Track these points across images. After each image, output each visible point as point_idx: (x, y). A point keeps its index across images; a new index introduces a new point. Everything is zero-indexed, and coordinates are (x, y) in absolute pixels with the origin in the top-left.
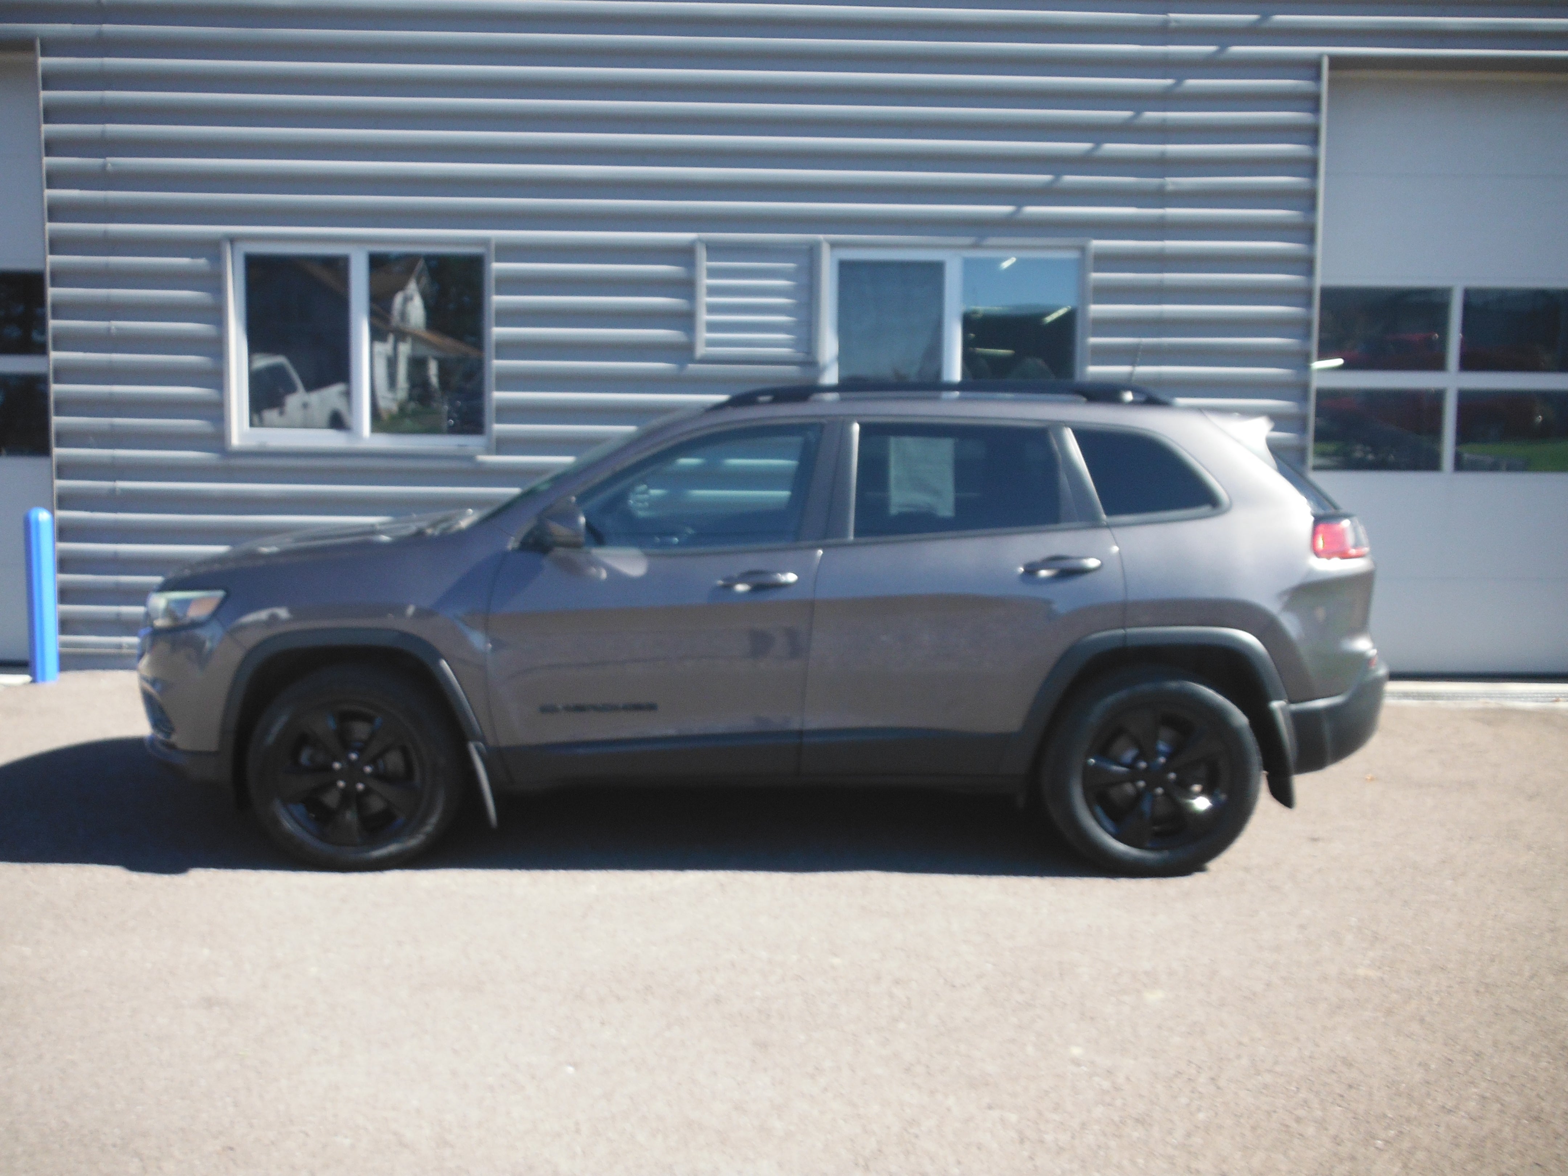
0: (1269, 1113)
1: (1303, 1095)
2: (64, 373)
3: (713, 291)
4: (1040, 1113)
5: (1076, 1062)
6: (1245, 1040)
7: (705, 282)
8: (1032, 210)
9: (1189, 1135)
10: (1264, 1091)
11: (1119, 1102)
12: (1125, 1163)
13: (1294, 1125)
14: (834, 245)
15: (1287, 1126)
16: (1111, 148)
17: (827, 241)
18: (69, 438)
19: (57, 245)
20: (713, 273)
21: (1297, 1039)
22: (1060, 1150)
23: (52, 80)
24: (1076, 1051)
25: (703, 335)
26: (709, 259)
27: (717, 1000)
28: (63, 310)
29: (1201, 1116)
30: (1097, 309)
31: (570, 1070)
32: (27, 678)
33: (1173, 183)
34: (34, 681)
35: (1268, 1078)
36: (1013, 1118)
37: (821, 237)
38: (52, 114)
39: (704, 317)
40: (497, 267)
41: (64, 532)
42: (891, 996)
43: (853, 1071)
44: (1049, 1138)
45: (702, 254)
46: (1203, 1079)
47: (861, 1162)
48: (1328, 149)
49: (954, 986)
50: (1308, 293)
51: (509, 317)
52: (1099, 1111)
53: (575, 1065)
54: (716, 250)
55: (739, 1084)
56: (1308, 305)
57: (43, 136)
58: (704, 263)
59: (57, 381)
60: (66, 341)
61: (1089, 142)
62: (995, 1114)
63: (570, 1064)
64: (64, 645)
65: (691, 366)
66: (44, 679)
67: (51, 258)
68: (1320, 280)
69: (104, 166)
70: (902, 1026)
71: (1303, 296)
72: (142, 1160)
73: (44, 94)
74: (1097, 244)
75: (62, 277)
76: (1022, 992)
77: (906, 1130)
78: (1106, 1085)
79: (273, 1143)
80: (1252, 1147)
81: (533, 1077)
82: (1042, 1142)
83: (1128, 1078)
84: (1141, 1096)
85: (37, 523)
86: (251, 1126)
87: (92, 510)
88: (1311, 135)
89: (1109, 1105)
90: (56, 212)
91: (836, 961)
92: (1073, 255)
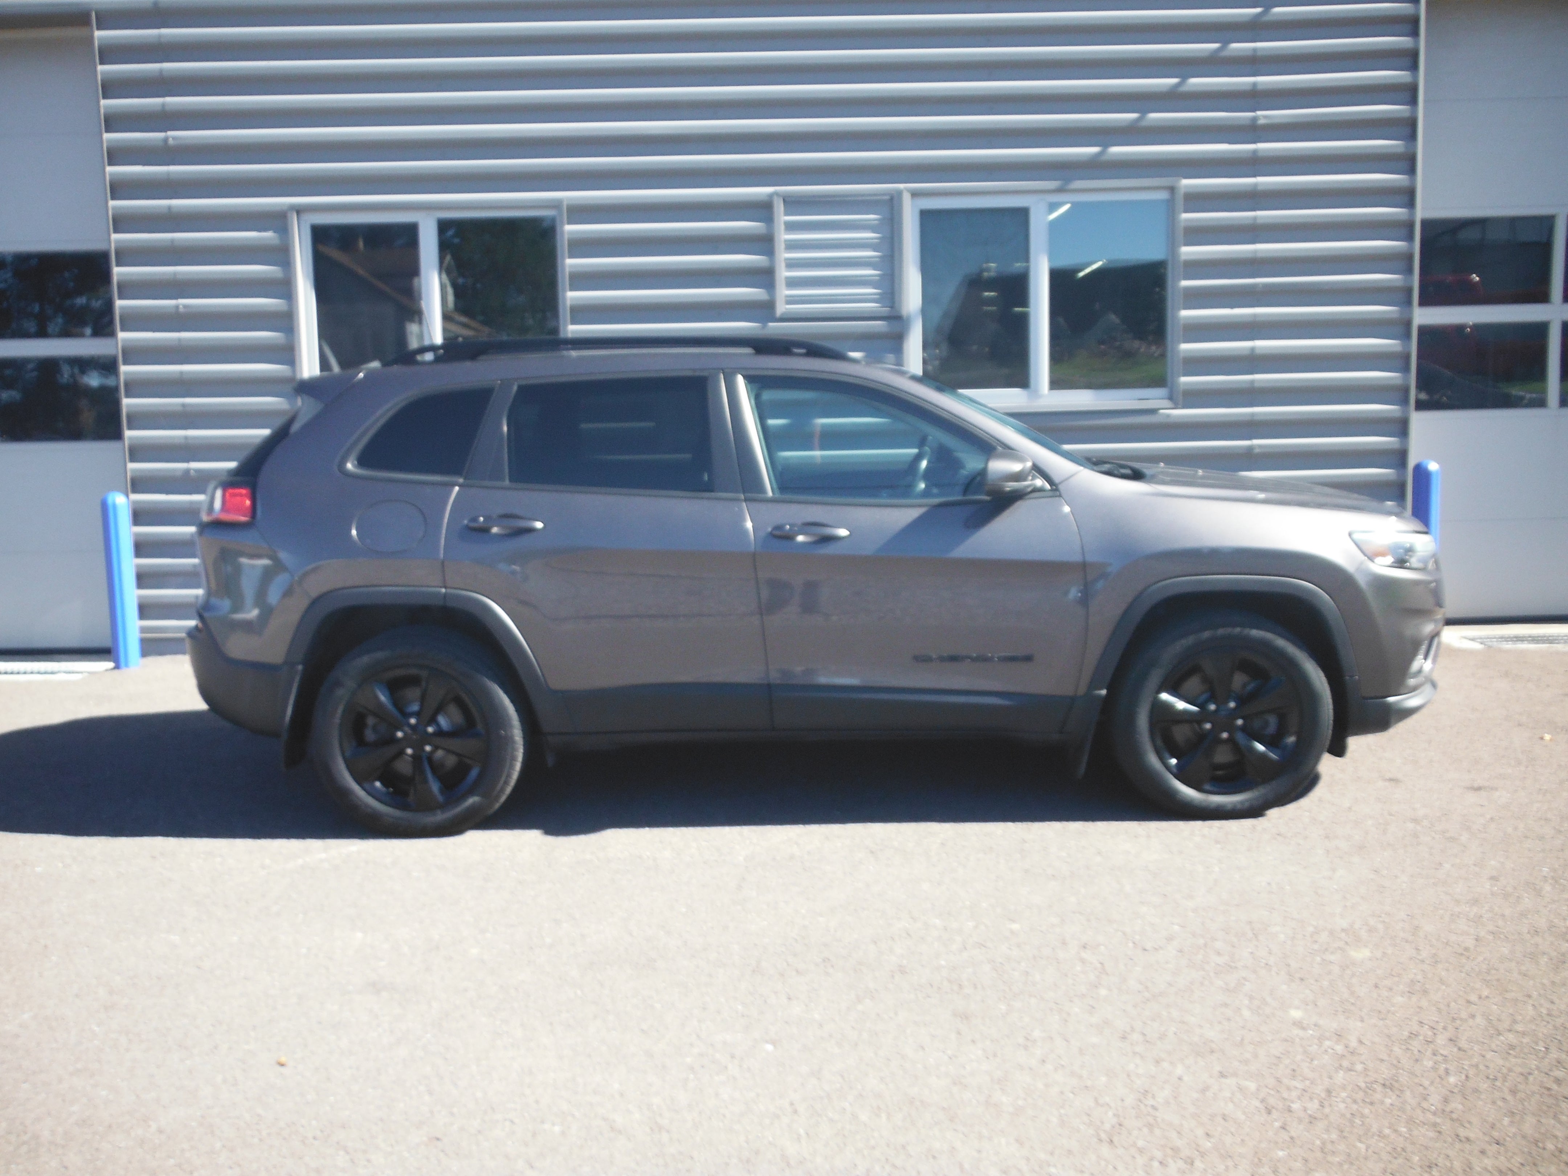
0: (1526, 1076)
1: (1554, 1054)
2: (134, 354)
3: (792, 246)
4: (1279, 1081)
5: (1298, 1024)
6: (1473, 998)
7: (783, 237)
8: (1117, 150)
9: (1446, 1101)
10: (1511, 1052)
11: (1359, 1067)
12: (1387, 1131)
13: (1555, 1087)
14: (915, 194)
15: (1549, 1089)
16: (1197, 82)
17: (908, 190)
18: (140, 420)
19: (121, 223)
20: (791, 227)
21: (1529, 996)
22: (1313, 1119)
23: (109, 54)
24: (1296, 1014)
25: (783, 292)
26: (786, 214)
27: (902, 970)
28: (130, 289)
29: (1452, 1080)
30: (1188, 251)
31: (769, 1047)
32: (111, 665)
33: (1265, 117)
34: (117, 667)
35: (1511, 1038)
36: (1252, 1086)
37: (901, 186)
38: (111, 88)
39: (783, 273)
40: (570, 229)
41: (139, 516)
42: (1083, 961)
43: (1067, 1041)
44: (1295, 1106)
45: (779, 207)
46: (1441, 1040)
47: (1103, 1136)
48: (1426, 74)
49: (1145, 950)
50: (1409, 226)
51: (584, 280)
52: (1340, 1077)
53: (774, 1043)
54: (794, 204)
55: (950, 1058)
56: (1410, 238)
57: (102, 111)
58: (782, 217)
59: (126, 363)
60: (135, 321)
61: (1177, 77)
62: (1231, 1081)
63: (767, 1042)
64: (143, 630)
65: (771, 324)
66: (127, 665)
67: (115, 237)
68: (1420, 214)
69: (166, 140)
70: (1103, 992)
71: (1405, 229)
72: (347, 1153)
73: (100, 68)
74: (1187, 183)
75: (127, 256)
76: (1219, 954)
77: (1140, 1101)
78: (1339, 1048)
79: (479, 1132)
80: (1519, 1112)
81: (733, 1057)
82: (1290, 1111)
83: (1361, 1042)
84: (1382, 1060)
85: (115, 506)
86: (452, 1114)
87: (168, 492)
88: (1410, 60)
89: (1350, 1070)
90: (119, 189)
91: (1015, 927)
92: (1163, 195)
